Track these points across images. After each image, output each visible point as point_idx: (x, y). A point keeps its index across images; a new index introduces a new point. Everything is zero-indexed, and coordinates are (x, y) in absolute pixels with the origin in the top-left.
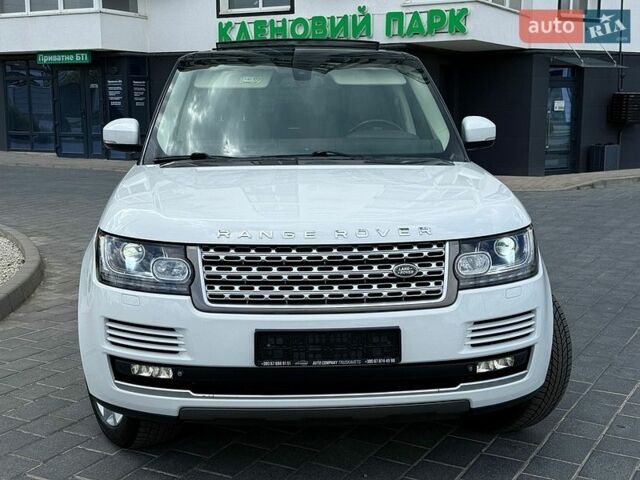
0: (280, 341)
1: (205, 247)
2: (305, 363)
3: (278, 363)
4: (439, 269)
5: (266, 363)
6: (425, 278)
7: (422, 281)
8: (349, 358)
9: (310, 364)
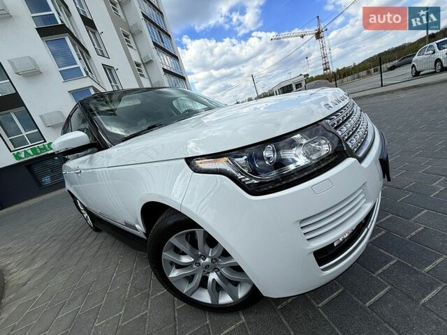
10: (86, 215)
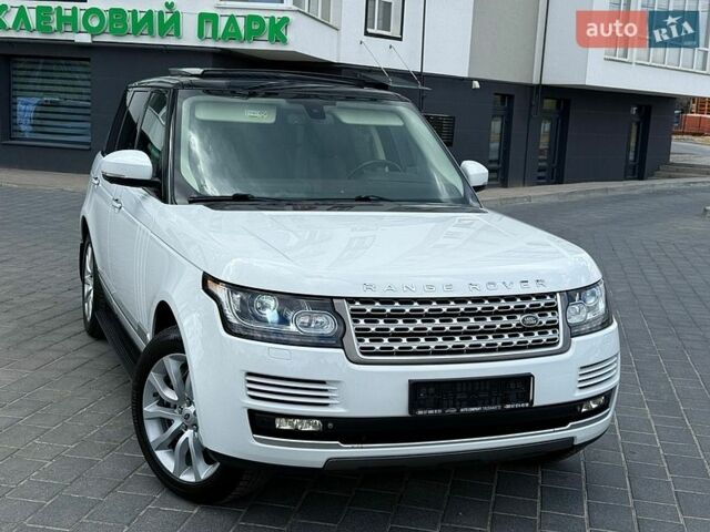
0: (432, 390)
1: (351, 300)
2: (454, 411)
3: (431, 412)
4: (554, 318)
5: (420, 412)
6: (545, 327)
7: (543, 330)
8: (490, 404)
9: (458, 411)
10: (89, 288)
